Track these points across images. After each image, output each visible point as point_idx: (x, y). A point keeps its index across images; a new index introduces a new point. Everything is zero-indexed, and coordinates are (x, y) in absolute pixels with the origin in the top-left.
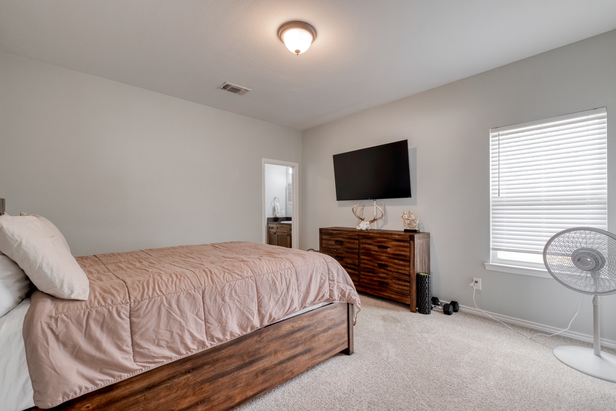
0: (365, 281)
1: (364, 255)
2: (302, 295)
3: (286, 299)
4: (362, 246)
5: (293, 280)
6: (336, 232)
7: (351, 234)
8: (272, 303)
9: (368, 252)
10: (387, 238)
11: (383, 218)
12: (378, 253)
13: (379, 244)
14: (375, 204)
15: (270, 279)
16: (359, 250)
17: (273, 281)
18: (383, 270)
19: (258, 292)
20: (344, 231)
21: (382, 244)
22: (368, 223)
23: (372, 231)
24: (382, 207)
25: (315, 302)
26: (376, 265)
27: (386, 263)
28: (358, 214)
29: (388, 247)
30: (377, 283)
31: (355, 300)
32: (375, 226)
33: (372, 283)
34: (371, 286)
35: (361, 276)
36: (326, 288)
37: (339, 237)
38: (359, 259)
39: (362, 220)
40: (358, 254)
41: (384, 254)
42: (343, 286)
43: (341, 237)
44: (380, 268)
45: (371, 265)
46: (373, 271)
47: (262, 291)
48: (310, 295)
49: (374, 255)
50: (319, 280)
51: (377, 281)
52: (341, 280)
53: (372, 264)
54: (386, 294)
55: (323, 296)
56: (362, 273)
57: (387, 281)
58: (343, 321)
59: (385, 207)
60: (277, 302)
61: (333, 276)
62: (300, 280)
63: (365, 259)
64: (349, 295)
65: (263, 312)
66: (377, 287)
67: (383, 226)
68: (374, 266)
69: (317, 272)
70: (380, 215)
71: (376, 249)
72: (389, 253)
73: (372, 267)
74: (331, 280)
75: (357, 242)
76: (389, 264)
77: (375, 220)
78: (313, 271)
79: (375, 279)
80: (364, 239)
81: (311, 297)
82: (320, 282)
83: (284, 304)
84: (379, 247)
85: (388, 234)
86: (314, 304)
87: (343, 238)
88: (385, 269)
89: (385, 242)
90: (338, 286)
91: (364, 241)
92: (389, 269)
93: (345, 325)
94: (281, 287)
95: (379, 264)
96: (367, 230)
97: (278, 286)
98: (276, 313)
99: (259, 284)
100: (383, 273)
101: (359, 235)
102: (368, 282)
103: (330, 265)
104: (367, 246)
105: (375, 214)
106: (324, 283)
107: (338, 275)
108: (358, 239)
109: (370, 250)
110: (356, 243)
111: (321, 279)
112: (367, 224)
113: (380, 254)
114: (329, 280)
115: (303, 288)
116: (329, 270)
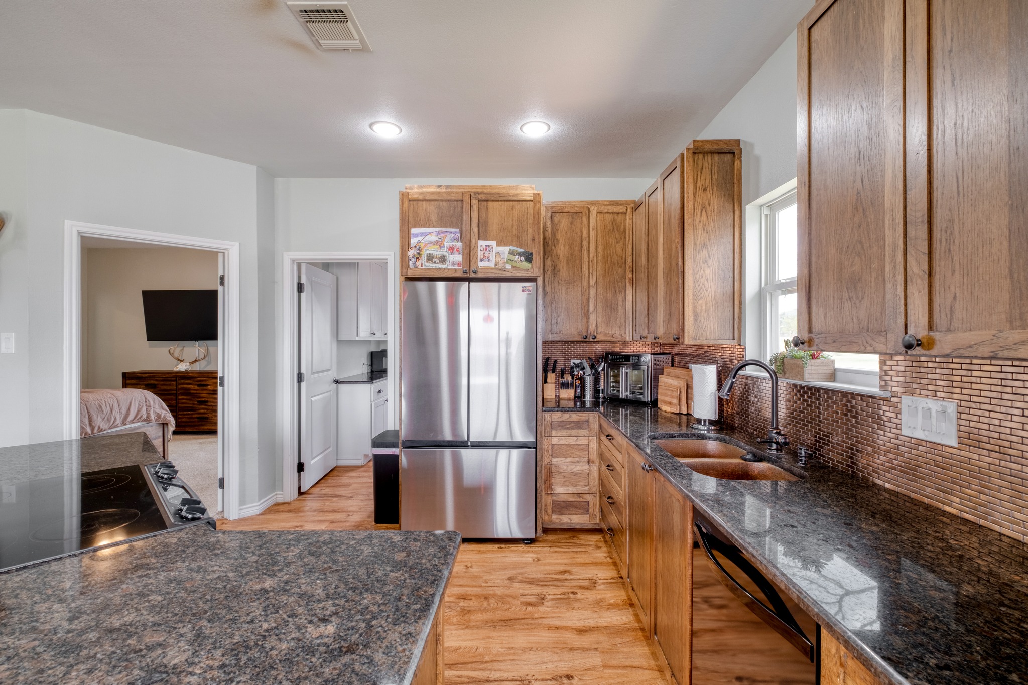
0: (184, 420)
1: (182, 395)
2: (123, 416)
3: (111, 417)
4: (180, 387)
5: (116, 405)
6: (147, 375)
7: (167, 376)
8: (100, 419)
9: (187, 392)
10: (208, 377)
11: (207, 359)
12: (198, 392)
13: (200, 383)
14: (197, 345)
15: (97, 404)
16: (176, 390)
17: (100, 405)
18: (203, 407)
19: (88, 412)
20: (158, 373)
21: (203, 383)
22: (188, 364)
23: (193, 372)
24: (204, 348)
25: (134, 421)
26: (196, 403)
27: (206, 400)
28: (176, 355)
29: (208, 385)
30: (197, 420)
31: (170, 421)
32: (197, 367)
33: (192, 420)
34: (190, 424)
35: (180, 416)
36: (144, 411)
37: (150, 380)
38: (177, 400)
39: (181, 361)
40: (176, 395)
41: (205, 392)
42: (158, 410)
43: (153, 380)
44: (200, 405)
45: (190, 404)
46: (193, 409)
47: (91, 411)
48: (130, 416)
49: (193, 393)
50: (137, 406)
51: (198, 418)
52: (157, 406)
53: (191, 402)
54: (206, 427)
55: (141, 416)
56: (179, 413)
57: (207, 415)
58: (159, 437)
59: (210, 348)
60: (103, 419)
61: (149, 404)
62: (121, 405)
63: (183, 399)
64: (164, 417)
65: (93, 424)
66: (196, 423)
67: (206, 366)
68: (194, 404)
69: (135, 400)
70: (202, 356)
71: (196, 387)
72: (210, 390)
73: (191, 406)
74: (148, 406)
75: (174, 383)
76: (209, 400)
77: (196, 361)
78: (132, 400)
79: (195, 416)
80: (182, 379)
81: (131, 417)
82: (138, 407)
83: (109, 420)
84: (199, 386)
85: (208, 373)
86: (133, 423)
87: (157, 380)
88: (206, 405)
89: (205, 381)
90: (154, 411)
91: (182, 381)
92: (209, 404)
93: (161, 439)
94: (106, 410)
95: (198, 402)
96: (186, 371)
97: (103, 408)
98: (103, 425)
99: (88, 407)
100: (203, 409)
101: (176, 377)
102: (188, 420)
103: (147, 396)
104: (185, 386)
105: (197, 355)
106: (142, 408)
107: (154, 403)
108: (175, 381)
109: (189, 389)
110: (173, 385)
111: (139, 405)
112: (186, 366)
113: (201, 392)
114: (146, 406)
115: (124, 411)
116: (146, 399)
